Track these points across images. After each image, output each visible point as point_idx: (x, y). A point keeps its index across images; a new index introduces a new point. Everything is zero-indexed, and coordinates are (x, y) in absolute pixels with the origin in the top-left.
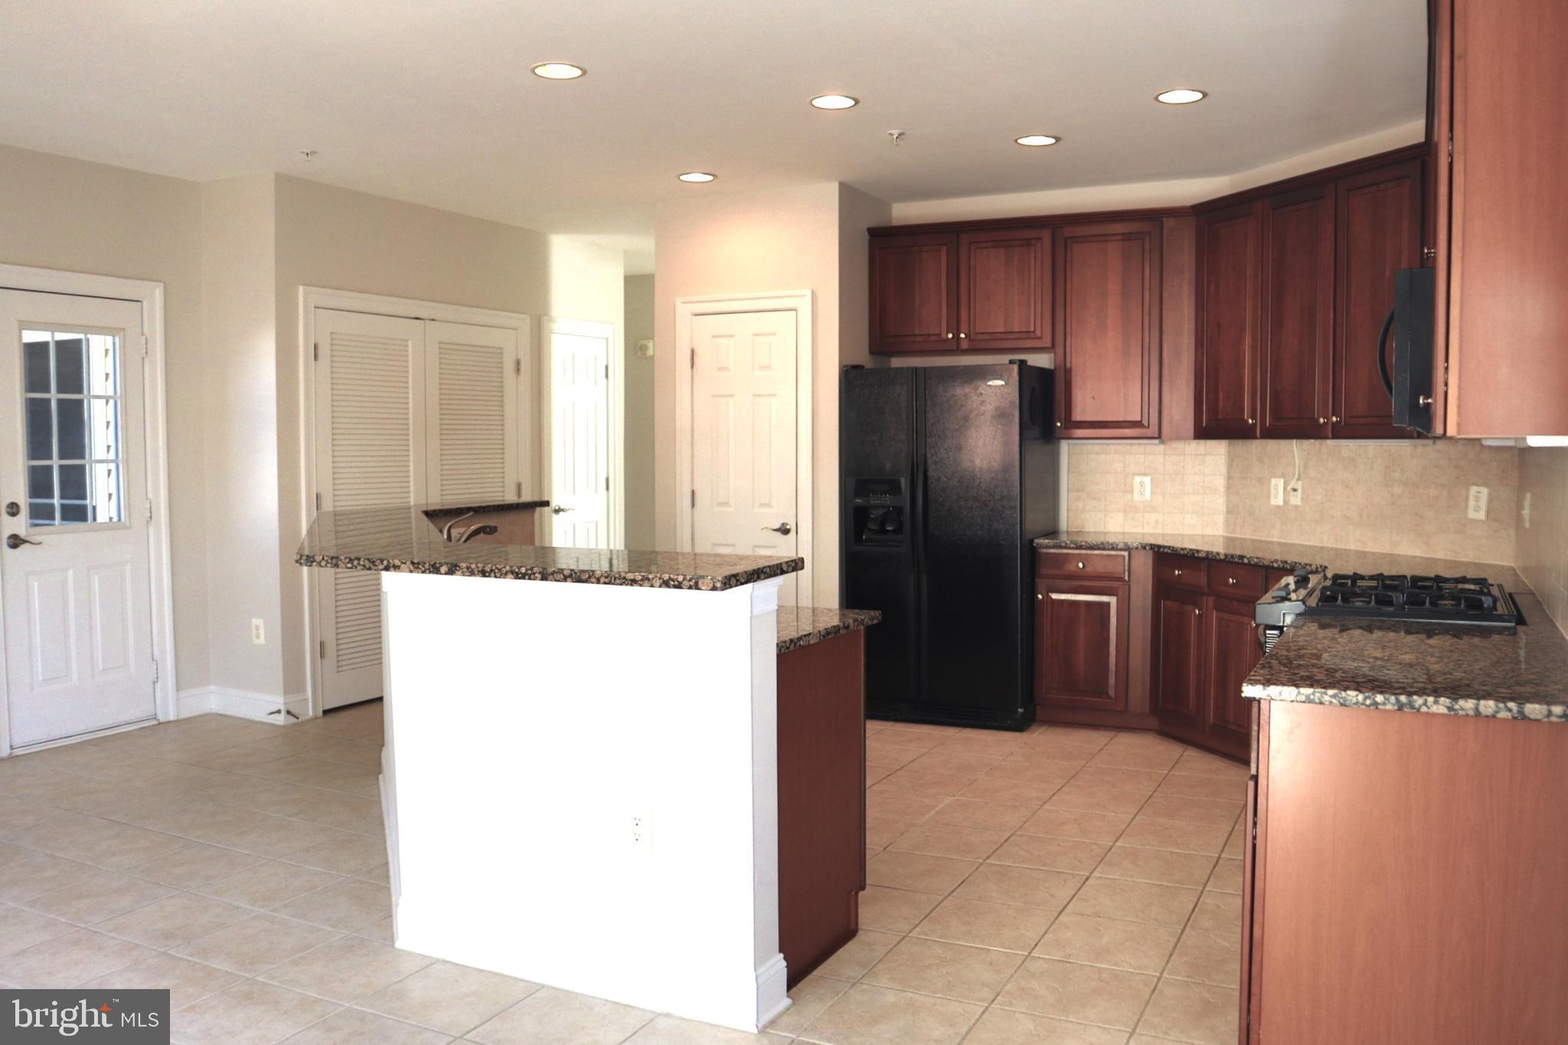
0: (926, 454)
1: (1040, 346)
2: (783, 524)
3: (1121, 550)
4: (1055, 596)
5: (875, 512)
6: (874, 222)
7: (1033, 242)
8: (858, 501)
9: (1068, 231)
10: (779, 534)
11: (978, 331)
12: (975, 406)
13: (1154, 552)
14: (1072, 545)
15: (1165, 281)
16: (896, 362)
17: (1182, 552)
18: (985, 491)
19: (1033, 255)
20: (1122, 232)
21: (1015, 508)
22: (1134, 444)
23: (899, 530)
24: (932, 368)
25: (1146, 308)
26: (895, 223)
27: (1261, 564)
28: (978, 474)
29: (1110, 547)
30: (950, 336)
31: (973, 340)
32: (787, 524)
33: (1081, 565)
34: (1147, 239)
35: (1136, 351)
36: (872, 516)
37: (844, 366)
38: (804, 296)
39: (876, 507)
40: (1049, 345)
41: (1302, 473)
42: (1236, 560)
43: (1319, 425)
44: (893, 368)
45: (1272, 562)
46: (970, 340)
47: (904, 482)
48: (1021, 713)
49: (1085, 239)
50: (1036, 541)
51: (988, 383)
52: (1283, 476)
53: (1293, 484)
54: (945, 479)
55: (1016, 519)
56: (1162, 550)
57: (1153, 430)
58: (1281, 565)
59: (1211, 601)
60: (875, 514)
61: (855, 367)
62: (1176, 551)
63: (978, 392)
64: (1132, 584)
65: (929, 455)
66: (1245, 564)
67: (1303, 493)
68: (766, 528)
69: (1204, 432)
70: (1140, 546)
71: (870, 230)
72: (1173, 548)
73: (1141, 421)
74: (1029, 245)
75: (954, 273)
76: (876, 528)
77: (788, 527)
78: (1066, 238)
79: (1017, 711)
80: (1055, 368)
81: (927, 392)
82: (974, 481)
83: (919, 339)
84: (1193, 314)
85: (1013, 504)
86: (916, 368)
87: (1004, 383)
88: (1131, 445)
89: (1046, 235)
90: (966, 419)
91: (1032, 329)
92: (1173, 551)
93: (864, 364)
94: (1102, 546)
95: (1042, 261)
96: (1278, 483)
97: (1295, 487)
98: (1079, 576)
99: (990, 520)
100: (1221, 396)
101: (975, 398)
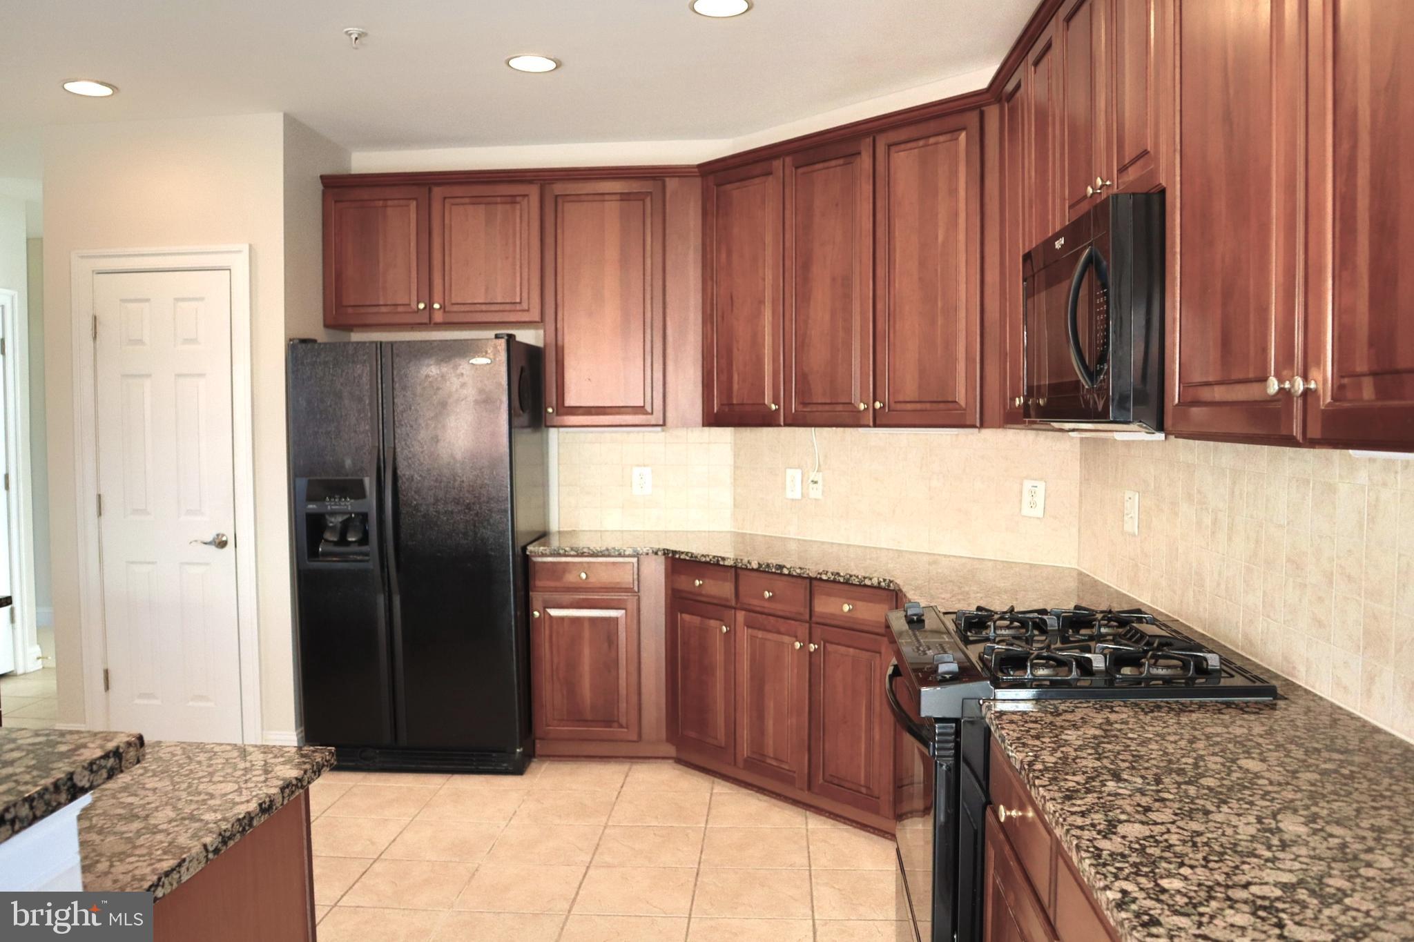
0: (395, 448)
1: (527, 319)
2: (218, 535)
3: (629, 556)
4: (554, 612)
5: (333, 520)
6: (329, 170)
7: (518, 199)
8: (311, 506)
9: (559, 188)
10: (213, 548)
11: (453, 302)
12: (454, 390)
13: (667, 558)
14: (573, 553)
15: (667, 248)
16: (356, 337)
17: (703, 559)
18: (468, 491)
19: (518, 213)
20: (619, 191)
21: (506, 511)
22: (633, 432)
23: (364, 541)
24: (402, 342)
25: (648, 278)
26: (353, 172)
27: (805, 575)
28: (460, 471)
29: (617, 553)
30: (422, 306)
31: (449, 312)
32: (223, 535)
33: (583, 576)
34: (648, 200)
35: (636, 325)
36: (331, 525)
37: (291, 340)
38: (240, 252)
39: (333, 513)
40: (537, 318)
41: (822, 463)
42: (774, 570)
43: (859, 411)
44: (353, 343)
45: (821, 574)
46: (445, 311)
47: (369, 483)
48: (520, 753)
49: (578, 198)
50: (530, 548)
51: (471, 362)
52: (799, 467)
53: (813, 476)
54: (419, 478)
55: (507, 525)
56: (677, 556)
57: (657, 417)
58: (832, 578)
59: (741, 616)
60: (336, 521)
61: (304, 341)
62: (696, 557)
63: (458, 372)
64: (641, 594)
65: (398, 450)
66: (785, 575)
67: (824, 486)
68: (196, 541)
69: (713, 419)
70: (651, 551)
71: (322, 177)
72: (692, 554)
73: (643, 407)
74: (514, 203)
75: (426, 232)
76: (335, 539)
77: (224, 539)
78: (556, 196)
79: (515, 752)
80: (545, 346)
81: (395, 373)
82: (455, 480)
83: (384, 309)
84: (700, 286)
85: (503, 507)
86: (381, 343)
87: (489, 361)
88: (628, 432)
89: (533, 191)
90: (444, 404)
91: (518, 300)
92: (692, 557)
93: (316, 338)
94: (606, 553)
95: (529, 222)
96: (794, 475)
97: (815, 480)
98: (581, 588)
99: (475, 526)
100: (736, 377)
101: (454, 379)
